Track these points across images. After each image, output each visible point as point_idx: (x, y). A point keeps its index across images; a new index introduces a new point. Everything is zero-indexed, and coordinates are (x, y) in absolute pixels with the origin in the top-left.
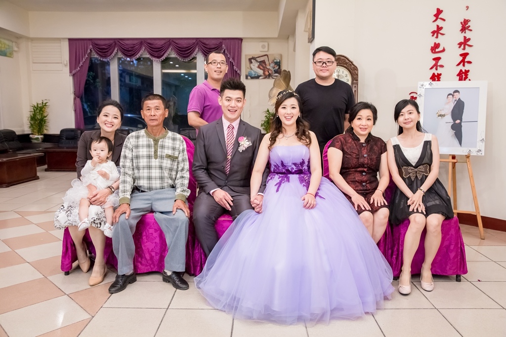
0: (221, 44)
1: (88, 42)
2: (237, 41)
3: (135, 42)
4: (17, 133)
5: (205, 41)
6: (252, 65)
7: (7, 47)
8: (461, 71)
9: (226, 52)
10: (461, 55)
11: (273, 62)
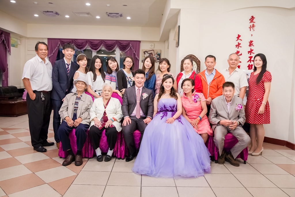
0: (129, 44)
1: (58, 40)
2: (137, 42)
3: (83, 41)
4: (18, 88)
5: (121, 42)
6: (145, 55)
7: (15, 42)
8: (249, 65)
9: (132, 48)
10: (249, 57)
11: (157, 54)
